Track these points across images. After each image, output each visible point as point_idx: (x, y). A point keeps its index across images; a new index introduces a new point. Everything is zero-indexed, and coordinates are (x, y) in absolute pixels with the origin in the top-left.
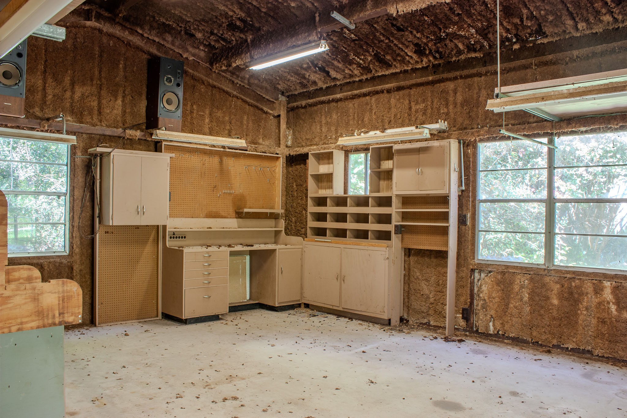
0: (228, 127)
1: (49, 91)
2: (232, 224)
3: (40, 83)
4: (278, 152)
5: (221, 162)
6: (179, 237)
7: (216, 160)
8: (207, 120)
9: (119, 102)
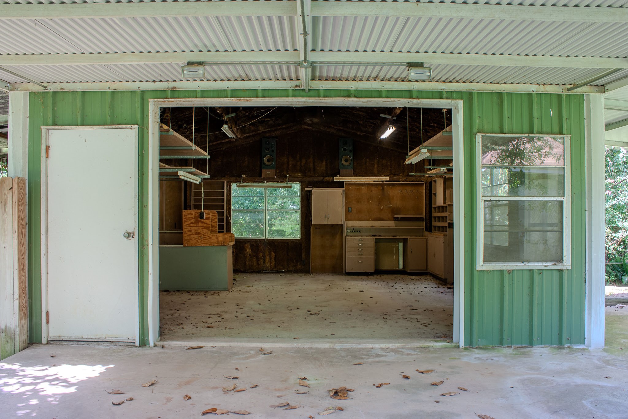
0: (390, 169)
1: (290, 163)
2: (391, 224)
3: (286, 160)
4: (423, 180)
5: (383, 189)
6: (358, 231)
7: (380, 188)
8: (376, 166)
9: (324, 163)
